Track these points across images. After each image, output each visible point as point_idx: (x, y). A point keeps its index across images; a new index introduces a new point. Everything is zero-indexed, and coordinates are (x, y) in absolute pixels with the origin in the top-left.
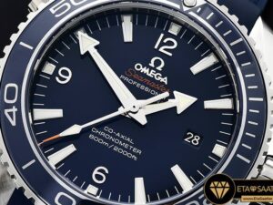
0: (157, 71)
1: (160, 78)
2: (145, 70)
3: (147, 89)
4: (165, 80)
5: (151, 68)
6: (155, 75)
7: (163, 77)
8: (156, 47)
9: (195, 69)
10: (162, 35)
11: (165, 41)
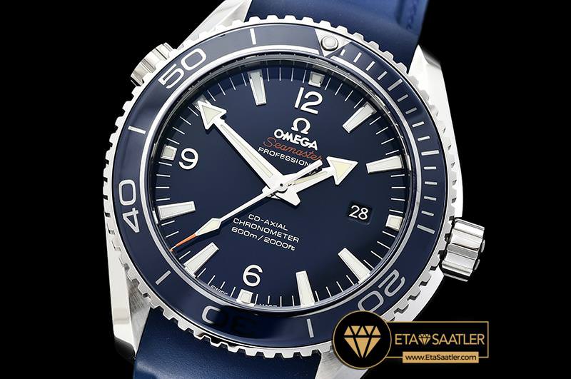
0: (303, 136)
1: (307, 144)
2: (288, 137)
3: (294, 160)
4: (314, 145)
5: (294, 133)
6: (301, 141)
7: (311, 142)
8: (297, 106)
9: (349, 125)
10: (302, 89)
11: (307, 96)
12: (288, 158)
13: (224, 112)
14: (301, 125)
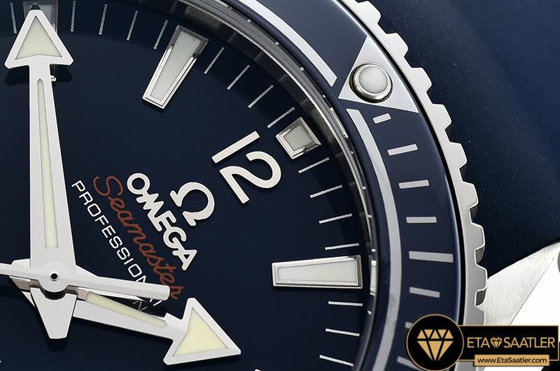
0: (181, 222)
1: (176, 244)
2: (150, 202)
3: (124, 254)
4: (186, 257)
5: (169, 205)
6: (170, 230)
7: (186, 245)
8: (217, 158)
9: (288, 273)
10: (254, 136)
11: (252, 156)
12: (116, 242)
13: (67, 60)
14: (195, 201)
